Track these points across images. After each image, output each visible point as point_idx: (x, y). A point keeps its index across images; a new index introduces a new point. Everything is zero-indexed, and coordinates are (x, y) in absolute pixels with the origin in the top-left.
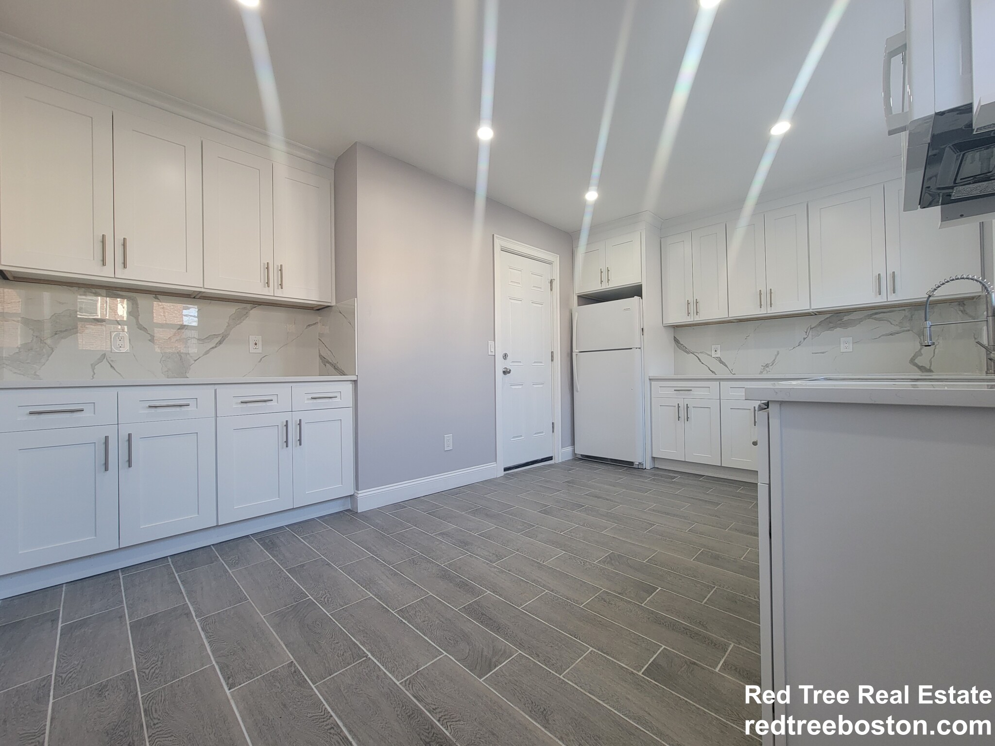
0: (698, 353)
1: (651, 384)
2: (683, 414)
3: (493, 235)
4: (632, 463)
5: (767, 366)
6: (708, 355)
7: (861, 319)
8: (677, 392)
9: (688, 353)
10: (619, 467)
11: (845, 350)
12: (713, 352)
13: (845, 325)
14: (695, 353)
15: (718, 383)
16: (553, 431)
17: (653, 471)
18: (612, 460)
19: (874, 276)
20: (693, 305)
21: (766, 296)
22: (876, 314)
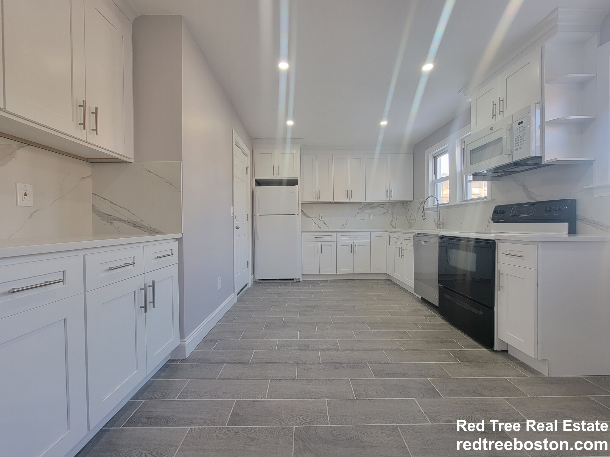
0: (313, 218)
1: (302, 234)
2: (319, 249)
3: (233, 129)
4: (292, 280)
5: (343, 225)
6: (318, 219)
7: (376, 206)
8: (316, 238)
9: (308, 218)
10: (288, 283)
11: (371, 219)
12: (320, 217)
13: (371, 208)
14: (312, 218)
15: (335, 233)
16: (248, 267)
17: (303, 282)
18: (280, 280)
19: (386, 190)
20: (317, 193)
21: (349, 193)
22: (381, 205)
